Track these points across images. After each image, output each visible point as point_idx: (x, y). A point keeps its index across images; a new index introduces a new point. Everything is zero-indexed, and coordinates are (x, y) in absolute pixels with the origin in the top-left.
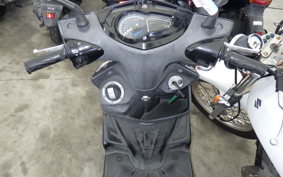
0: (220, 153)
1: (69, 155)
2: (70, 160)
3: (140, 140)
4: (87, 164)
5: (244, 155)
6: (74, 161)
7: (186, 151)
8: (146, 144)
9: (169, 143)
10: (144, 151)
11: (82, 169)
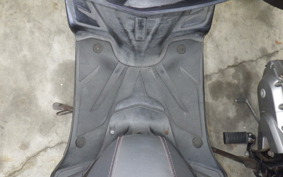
0: (235, 24)
1: (28, 25)
2: (32, 32)
3: (129, 28)
4: (56, 38)
5: (265, 28)
6: (37, 34)
7: (199, 40)
8: (138, 35)
9: (174, 30)
10: (134, 43)
11: (50, 46)
